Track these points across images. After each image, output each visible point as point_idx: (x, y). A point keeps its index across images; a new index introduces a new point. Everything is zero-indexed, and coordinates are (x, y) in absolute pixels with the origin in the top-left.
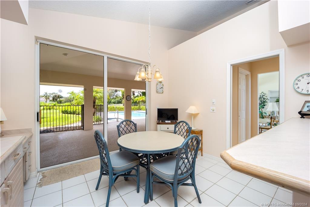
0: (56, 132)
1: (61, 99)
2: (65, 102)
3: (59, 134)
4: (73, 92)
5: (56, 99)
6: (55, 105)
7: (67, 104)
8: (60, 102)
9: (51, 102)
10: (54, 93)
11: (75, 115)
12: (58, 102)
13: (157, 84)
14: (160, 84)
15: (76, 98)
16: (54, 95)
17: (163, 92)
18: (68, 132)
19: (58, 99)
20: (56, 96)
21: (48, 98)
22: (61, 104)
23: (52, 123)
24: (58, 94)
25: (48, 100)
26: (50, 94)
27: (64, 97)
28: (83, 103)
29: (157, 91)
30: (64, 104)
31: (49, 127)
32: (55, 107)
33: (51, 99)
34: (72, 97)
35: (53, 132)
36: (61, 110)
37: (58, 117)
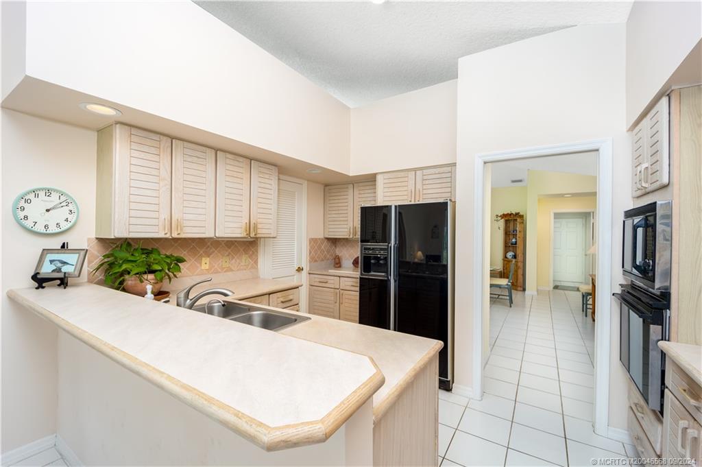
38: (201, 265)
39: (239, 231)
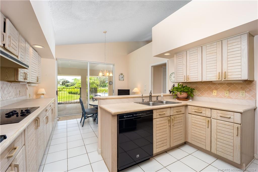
0: (65, 104)
1: (68, 83)
2: (71, 86)
3: (66, 105)
4: (75, 79)
5: (65, 83)
6: (63, 88)
7: (72, 87)
8: (68, 86)
9: (61, 86)
10: (63, 79)
11: (77, 95)
12: (66, 86)
13: (120, 75)
14: (121, 75)
15: (78, 83)
16: (63, 80)
17: (124, 80)
18: (71, 104)
19: (66, 84)
20: (64, 81)
21: (59, 83)
22: (68, 87)
23: (62, 99)
24: (66, 80)
25: (59, 84)
26: (60, 80)
27: (71, 82)
28: (81, 87)
29: (119, 80)
30: (70, 87)
31: (61, 102)
32: (64, 89)
33: (61, 83)
34: (75, 82)
35: (63, 104)
36: (67, 91)
37: (66, 96)
38: (213, 93)
39: (215, 78)
